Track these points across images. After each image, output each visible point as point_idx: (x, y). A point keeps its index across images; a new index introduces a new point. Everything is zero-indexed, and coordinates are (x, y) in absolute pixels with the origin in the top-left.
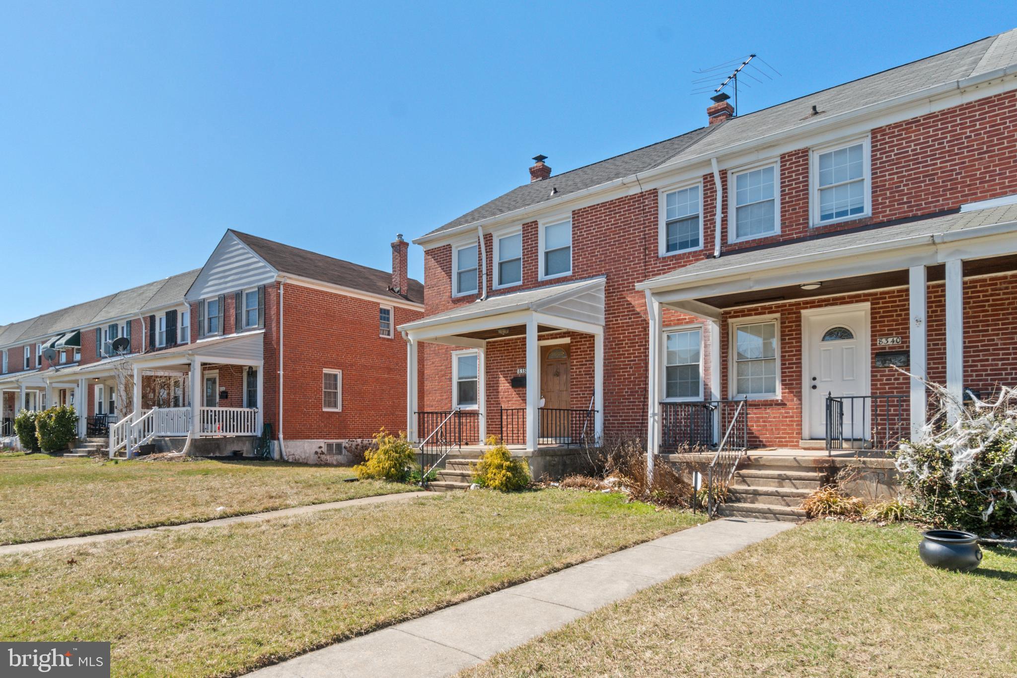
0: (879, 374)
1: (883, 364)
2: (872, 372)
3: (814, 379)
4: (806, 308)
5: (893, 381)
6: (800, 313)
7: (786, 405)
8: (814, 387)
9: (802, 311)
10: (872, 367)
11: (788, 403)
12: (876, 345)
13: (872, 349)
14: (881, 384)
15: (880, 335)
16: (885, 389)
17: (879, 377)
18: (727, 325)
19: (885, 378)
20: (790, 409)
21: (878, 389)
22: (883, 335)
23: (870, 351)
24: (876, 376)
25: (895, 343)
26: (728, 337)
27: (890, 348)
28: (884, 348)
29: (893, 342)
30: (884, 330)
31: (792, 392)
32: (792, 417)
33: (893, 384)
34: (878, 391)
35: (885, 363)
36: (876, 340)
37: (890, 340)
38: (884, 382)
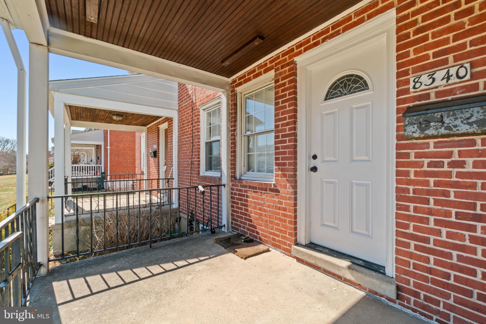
0: (412, 153)
1: (422, 130)
2: (398, 147)
3: (315, 157)
4: (300, 53)
5: (446, 168)
6: (293, 63)
7: (278, 191)
8: (314, 169)
9: (296, 59)
10: (399, 138)
11: (281, 190)
12: (407, 91)
13: (399, 102)
14: (416, 174)
15: (415, 71)
16: (427, 183)
17: (412, 158)
18: (235, 95)
19: (426, 161)
20: (283, 198)
21: (410, 182)
22: (423, 68)
23: (394, 107)
24: (407, 155)
25: (454, 80)
26: (236, 109)
27: (438, 94)
28: (428, 96)
29: (448, 77)
30: (427, 57)
31: (285, 175)
32: (285, 210)
33: (449, 174)
34: (411, 188)
35: (428, 127)
36: (407, 82)
37: (440, 74)
38: (425, 168)
